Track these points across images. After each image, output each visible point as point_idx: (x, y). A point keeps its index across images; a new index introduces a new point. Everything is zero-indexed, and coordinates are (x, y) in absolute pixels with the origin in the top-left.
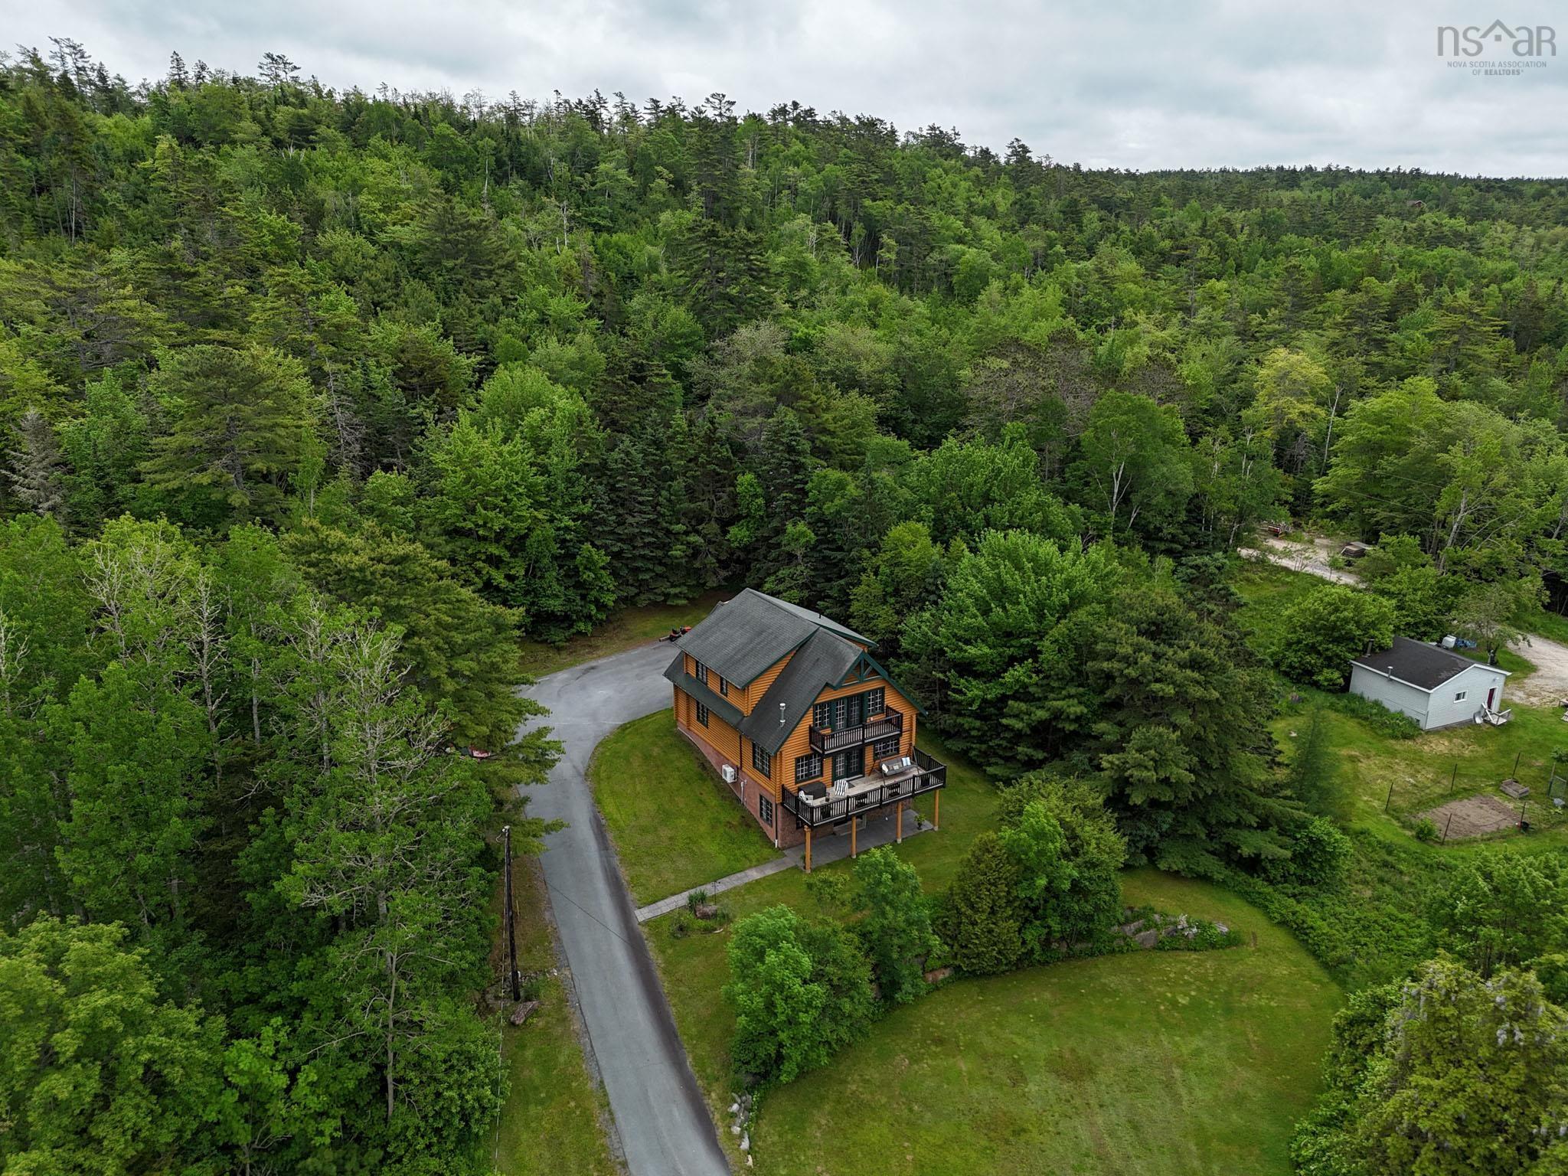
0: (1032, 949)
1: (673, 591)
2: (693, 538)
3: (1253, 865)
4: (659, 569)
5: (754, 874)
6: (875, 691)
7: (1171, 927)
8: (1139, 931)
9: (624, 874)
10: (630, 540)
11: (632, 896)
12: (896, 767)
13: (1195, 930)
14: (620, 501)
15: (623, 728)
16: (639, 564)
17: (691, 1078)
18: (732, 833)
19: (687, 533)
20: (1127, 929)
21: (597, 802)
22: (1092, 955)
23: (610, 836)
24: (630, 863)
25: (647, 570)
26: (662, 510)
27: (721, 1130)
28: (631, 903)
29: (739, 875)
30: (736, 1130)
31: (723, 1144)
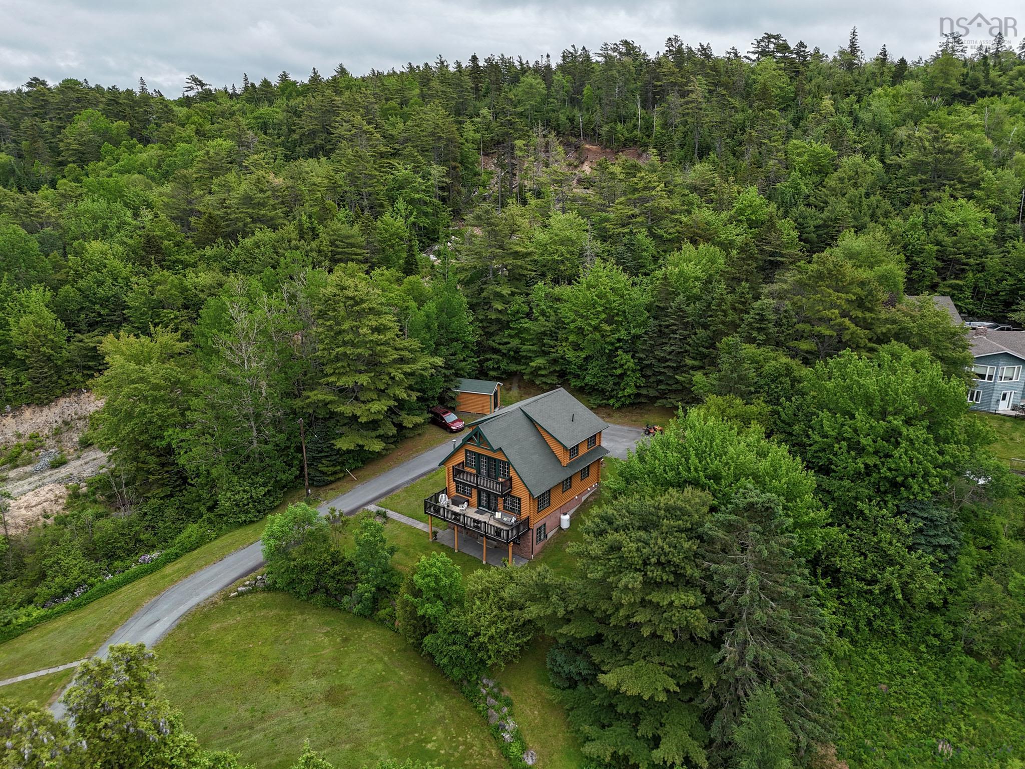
5: (421, 526)
7: (504, 723)
8: (492, 707)
9: (397, 491)
11: (383, 499)
12: (505, 519)
13: (508, 736)
20: (489, 699)
24: (406, 491)
25: (668, 384)
26: (688, 348)
27: (245, 578)
28: (377, 502)
29: (417, 522)
30: (248, 583)
31: (238, 582)
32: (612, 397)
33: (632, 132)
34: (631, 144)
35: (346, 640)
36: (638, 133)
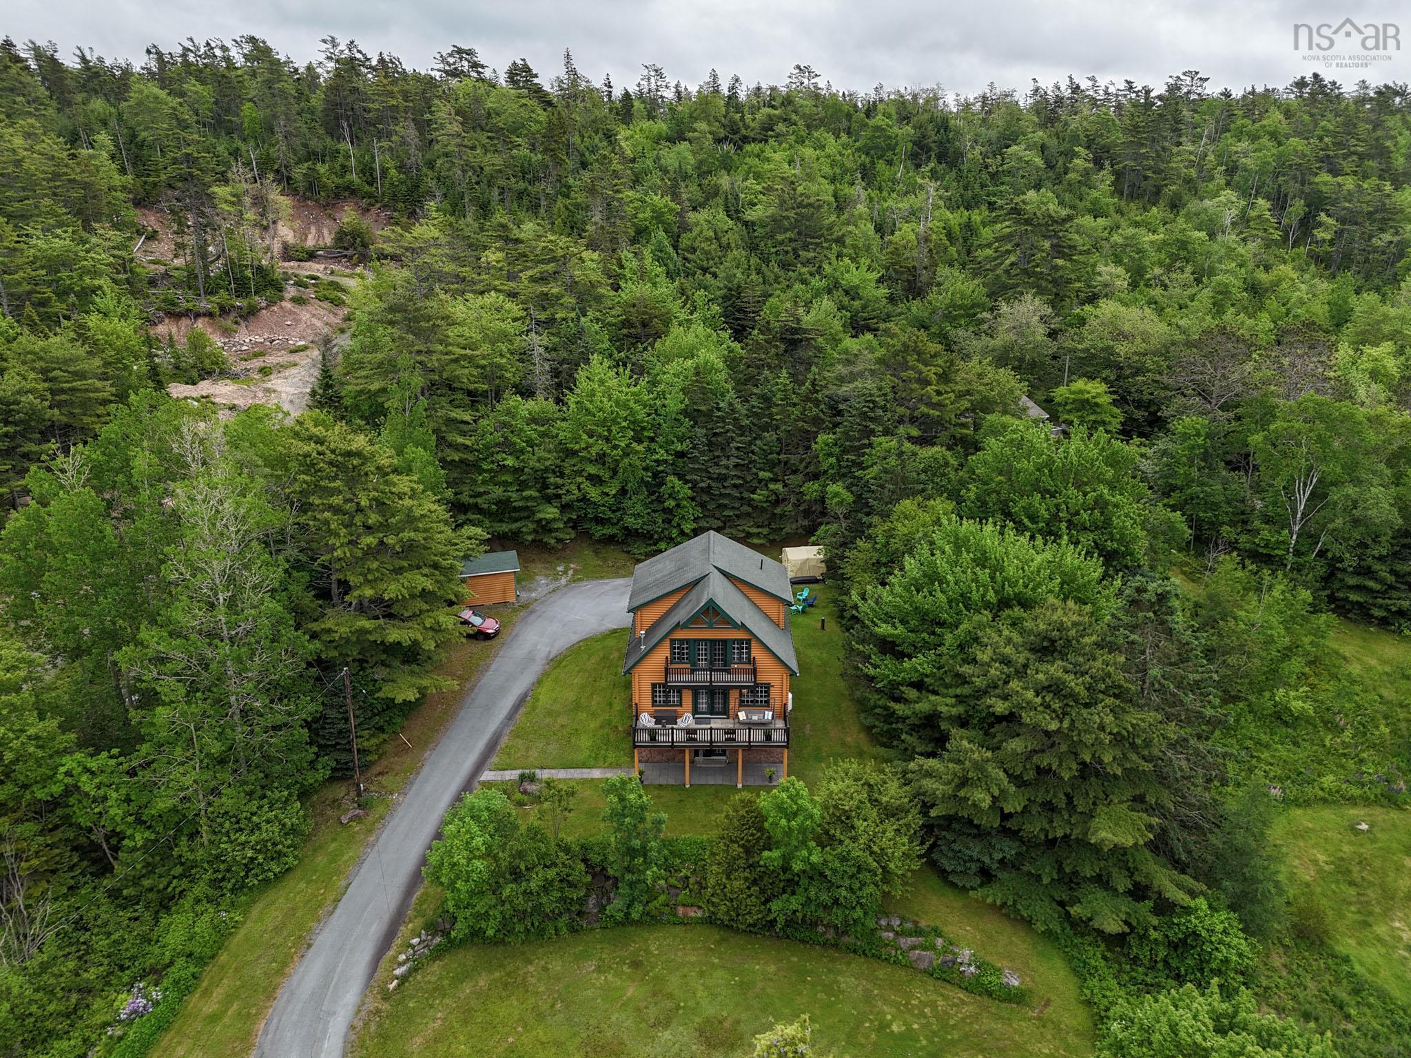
0: (775, 920)
1: (755, 530)
2: (778, 487)
3: (1081, 927)
4: (745, 508)
5: (596, 774)
6: (740, 642)
7: (950, 957)
8: (913, 948)
9: (504, 741)
10: (722, 478)
11: (494, 759)
12: (755, 718)
13: (972, 969)
14: (715, 444)
15: (614, 631)
16: (726, 502)
17: (408, 906)
18: (613, 737)
19: (771, 480)
20: (902, 940)
21: (539, 682)
22: (855, 951)
23: (522, 710)
24: (516, 735)
25: (733, 508)
26: (754, 457)
27: (391, 953)
28: (488, 765)
29: (585, 770)
30: (402, 957)
31: (384, 963)
32: (661, 539)
33: (343, 177)
34: (347, 194)
35: (636, 965)
36: (354, 177)
